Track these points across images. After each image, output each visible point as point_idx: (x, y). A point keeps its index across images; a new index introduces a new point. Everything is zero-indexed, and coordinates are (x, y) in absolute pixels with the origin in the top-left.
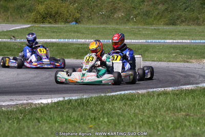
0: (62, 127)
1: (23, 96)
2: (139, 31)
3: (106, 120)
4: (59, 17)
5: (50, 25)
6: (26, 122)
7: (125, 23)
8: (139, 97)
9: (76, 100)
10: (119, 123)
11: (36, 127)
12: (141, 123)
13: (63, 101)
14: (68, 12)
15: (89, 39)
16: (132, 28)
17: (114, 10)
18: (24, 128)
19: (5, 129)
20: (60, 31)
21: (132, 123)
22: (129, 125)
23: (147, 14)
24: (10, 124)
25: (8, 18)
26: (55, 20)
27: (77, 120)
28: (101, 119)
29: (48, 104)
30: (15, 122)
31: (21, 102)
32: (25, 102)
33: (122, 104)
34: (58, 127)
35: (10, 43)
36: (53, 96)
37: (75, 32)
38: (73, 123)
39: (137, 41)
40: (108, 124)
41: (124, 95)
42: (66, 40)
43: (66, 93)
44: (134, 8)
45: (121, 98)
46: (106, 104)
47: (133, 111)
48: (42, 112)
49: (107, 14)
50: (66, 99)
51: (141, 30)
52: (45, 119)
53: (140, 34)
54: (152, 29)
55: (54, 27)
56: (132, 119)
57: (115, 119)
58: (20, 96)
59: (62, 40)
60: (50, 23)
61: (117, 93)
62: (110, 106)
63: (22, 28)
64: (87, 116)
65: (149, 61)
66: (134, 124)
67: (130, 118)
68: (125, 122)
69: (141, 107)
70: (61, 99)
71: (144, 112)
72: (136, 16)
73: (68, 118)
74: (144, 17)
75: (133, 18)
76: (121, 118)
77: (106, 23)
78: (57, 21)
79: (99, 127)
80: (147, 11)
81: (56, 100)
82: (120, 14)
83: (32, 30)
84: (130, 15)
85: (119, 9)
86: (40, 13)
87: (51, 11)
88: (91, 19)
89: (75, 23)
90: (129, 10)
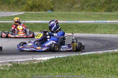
4: (41, 7)
5: (36, 13)
7: (81, 11)
14: (46, 4)
15: (60, 21)
16: (86, 14)
17: (74, 3)
20: (42, 16)
23: (94, 5)
25: (10, 8)
26: (39, 10)
37: (51, 16)
39: (89, 21)
49: (70, 5)
51: (91, 15)
53: (90, 17)
54: (97, 14)
55: (39, 14)
59: (44, 21)
60: (36, 11)
65: (98, 33)
72: (87, 7)
74: (92, 7)
75: (85, 8)
77: (69, 11)
78: (40, 10)
82: (78, 5)
83: (25, 15)
84: (83, 6)
85: (77, 3)
86: (29, 5)
87: (36, 4)
88: (60, 9)
89: (50, 11)
90: (83, 3)
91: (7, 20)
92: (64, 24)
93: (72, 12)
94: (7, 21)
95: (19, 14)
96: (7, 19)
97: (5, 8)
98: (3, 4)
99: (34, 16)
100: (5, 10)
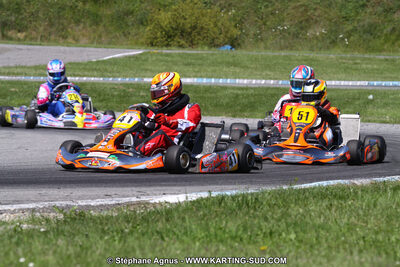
0: (207, 250)
1: (129, 189)
2: (356, 64)
3: (293, 236)
4: (199, 34)
5: (181, 51)
6: (137, 238)
7: (328, 48)
8: (356, 193)
9: (233, 198)
10: (319, 243)
11: (157, 249)
12: (361, 242)
13: (207, 199)
14: (216, 25)
15: (256, 79)
16: (341, 58)
17: (306, 23)
18: (134, 250)
19: (98, 252)
20: (200, 62)
21: (345, 242)
22: (338, 247)
23: (371, 30)
24: (107, 242)
25: (100, 36)
26: (192, 42)
27: (236, 237)
28: (284, 235)
29: (179, 205)
30: (116, 238)
31: (126, 200)
32: (134, 199)
33: (324, 205)
34: (199, 250)
35: (104, 84)
36: (188, 188)
37: (229, 64)
38: (229, 241)
39: (351, 83)
40: (297, 244)
41: (327, 188)
42: (213, 80)
43: (214, 184)
44: (346, 19)
45: (322, 194)
46: (292, 205)
47: (345, 220)
48: (167, 220)
49: (293, 30)
50: (214, 194)
51: (358, 61)
52: (174, 234)
53: (356, 69)
54: (381, 60)
55: (190, 55)
56: (344, 235)
57: (311, 236)
58: (126, 189)
59: (205, 80)
60: (181, 46)
61: (313, 184)
62: (301, 210)
63: (126, 57)
64: (256, 229)
65: (375, 121)
66: (347, 246)
67: (340, 234)
68: (330, 240)
69: (361, 212)
70: (205, 195)
71: (367, 222)
72: (349, 35)
73: (219, 232)
74: (365, 36)
75: (343, 39)
76: (322, 232)
77: (290, 47)
78: (195, 42)
79: (280, 251)
80: (371, 25)
81: (193, 197)
82: (319, 31)
83: (146, 60)
84: (337, 32)
85: (316, 21)
86: (161, 27)
87: (183, 24)
88: (262, 40)
89: (230, 47)
90: (335, 22)
91: (86, 73)
92: (268, 88)
93: (297, 50)
94: (84, 76)
95: (127, 54)
96: (85, 69)
97: (83, 35)
98: (78, 22)
99: (175, 63)
100: (84, 41)
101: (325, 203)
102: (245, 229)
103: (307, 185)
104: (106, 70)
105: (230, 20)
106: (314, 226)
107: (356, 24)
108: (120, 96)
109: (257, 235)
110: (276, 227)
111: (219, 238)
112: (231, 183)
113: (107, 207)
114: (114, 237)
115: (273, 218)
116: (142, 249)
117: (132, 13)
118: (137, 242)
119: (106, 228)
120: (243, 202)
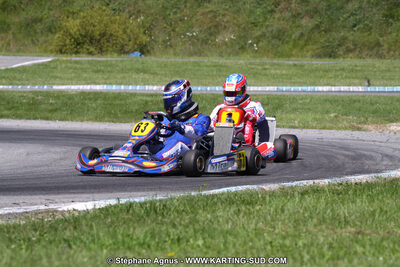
1: (37, 197)
2: (265, 69)
3: (200, 242)
4: (108, 41)
5: (90, 58)
6: (44, 247)
7: (237, 54)
8: (264, 198)
9: (142, 205)
10: (226, 248)
11: (64, 257)
12: (269, 247)
13: (115, 206)
14: (125, 32)
16: (250, 64)
17: (215, 28)
18: (41, 258)
19: (4, 261)
20: (109, 69)
21: (252, 248)
22: (245, 252)
23: (280, 36)
24: (13, 250)
25: (9, 44)
26: (101, 49)
27: (144, 243)
28: (191, 241)
29: (87, 212)
30: (24, 247)
31: (35, 208)
32: (42, 207)
33: (232, 210)
35: (12, 92)
36: (97, 195)
37: (138, 71)
38: (137, 247)
39: (260, 89)
40: (205, 250)
41: (236, 194)
42: (122, 87)
44: (255, 24)
45: (230, 200)
46: (200, 211)
47: (253, 226)
48: (75, 228)
49: (202, 36)
50: (123, 201)
51: (267, 67)
52: (82, 241)
53: (266, 75)
54: (290, 65)
55: (99, 62)
56: (251, 241)
57: (219, 241)
58: (33, 197)
59: (114, 87)
60: (90, 53)
61: (221, 190)
62: (209, 216)
63: (35, 65)
64: (164, 236)
66: (255, 251)
67: (248, 239)
68: (237, 245)
69: (269, 218)
70: (113, 202)
71: (274, 228)
72: (258, 40)
73: (127, 239)
74: (273, 42)
75: (252, 45)
76: (230, 238)
77: (199, 53)
78: (104, 49)
80: (279, 31)
81: (102, 203)
82: (228, 36)
83: (55, 68)
84: (245, 38)
85: (225, 28)
86: (70, 34)
87: (93, 31)
88: (171, 46)
89: (139, 54)
90: (244, 28)
93: (206, 56)
95: (36, 62)
99: (84, 70)
101: (234, 208)
102: (153, 237)
103: (216, 191)
104: (15, 78)
105: (139, 27)
106: (222, 232)
107: (264, 29)
108: (29, 104)
109: (165, 242)
110: (184, 234)
111: (126, 245)
112: (139, 190)
113: (15, 215)
114: (21, 245)
115: (181, 224)
116: (49, 257)
117: (41, 20)
118: (44, 250)
119: (13, 237)
120: (151, 209)
